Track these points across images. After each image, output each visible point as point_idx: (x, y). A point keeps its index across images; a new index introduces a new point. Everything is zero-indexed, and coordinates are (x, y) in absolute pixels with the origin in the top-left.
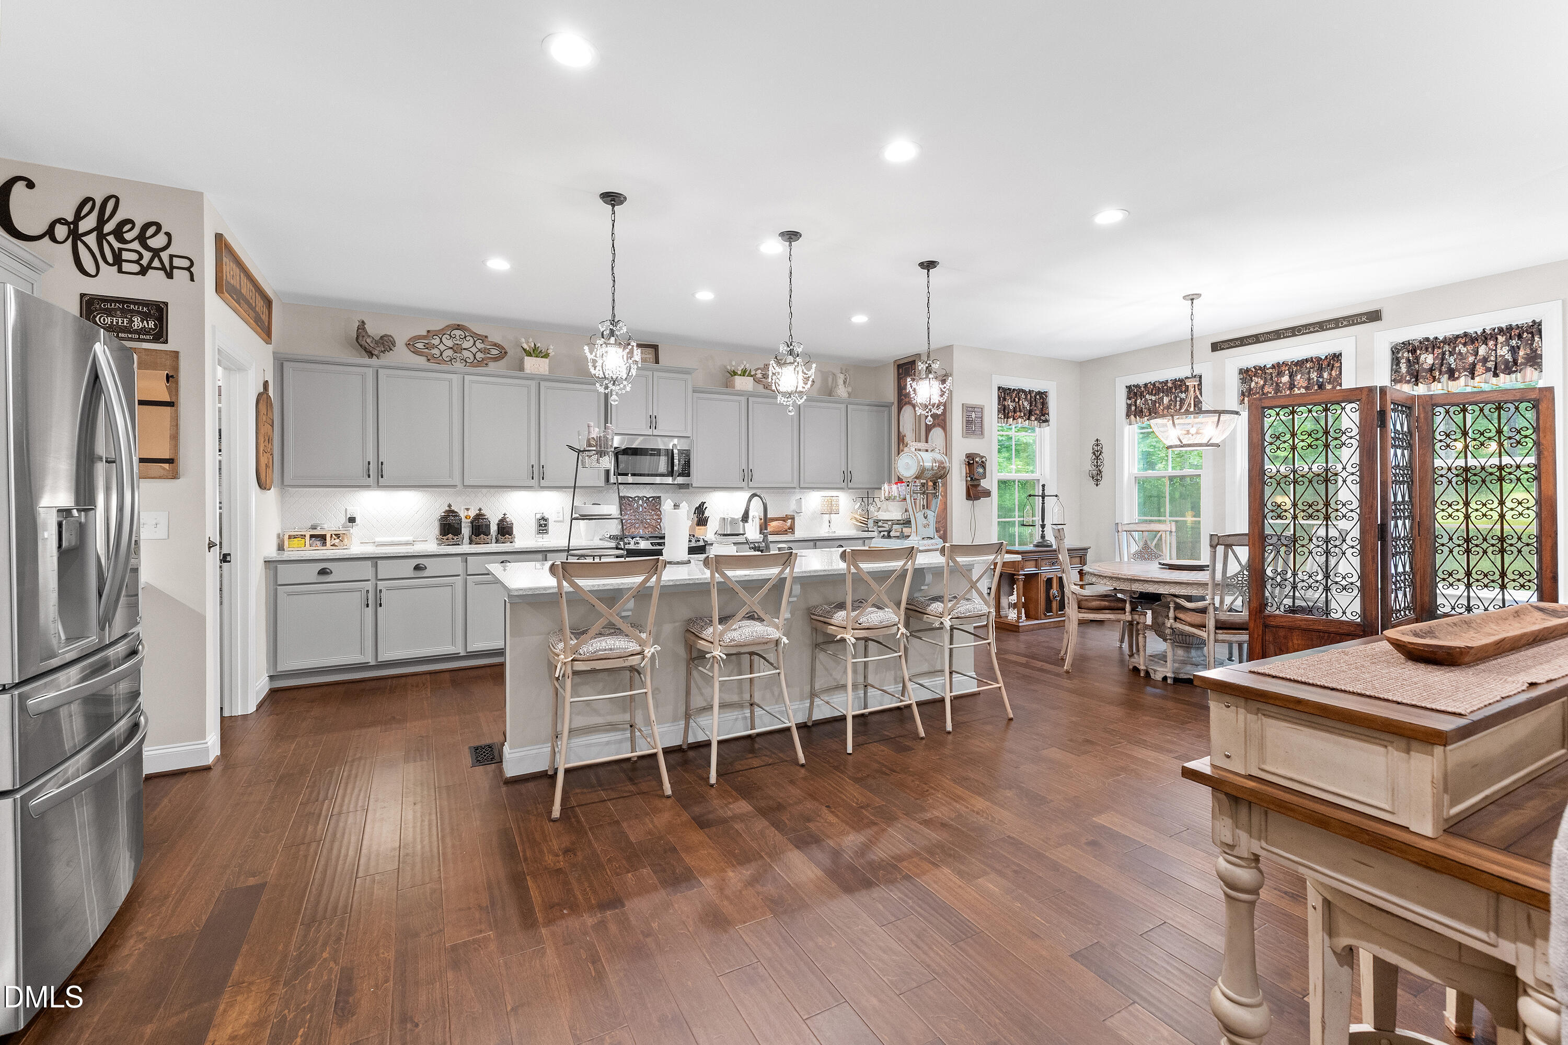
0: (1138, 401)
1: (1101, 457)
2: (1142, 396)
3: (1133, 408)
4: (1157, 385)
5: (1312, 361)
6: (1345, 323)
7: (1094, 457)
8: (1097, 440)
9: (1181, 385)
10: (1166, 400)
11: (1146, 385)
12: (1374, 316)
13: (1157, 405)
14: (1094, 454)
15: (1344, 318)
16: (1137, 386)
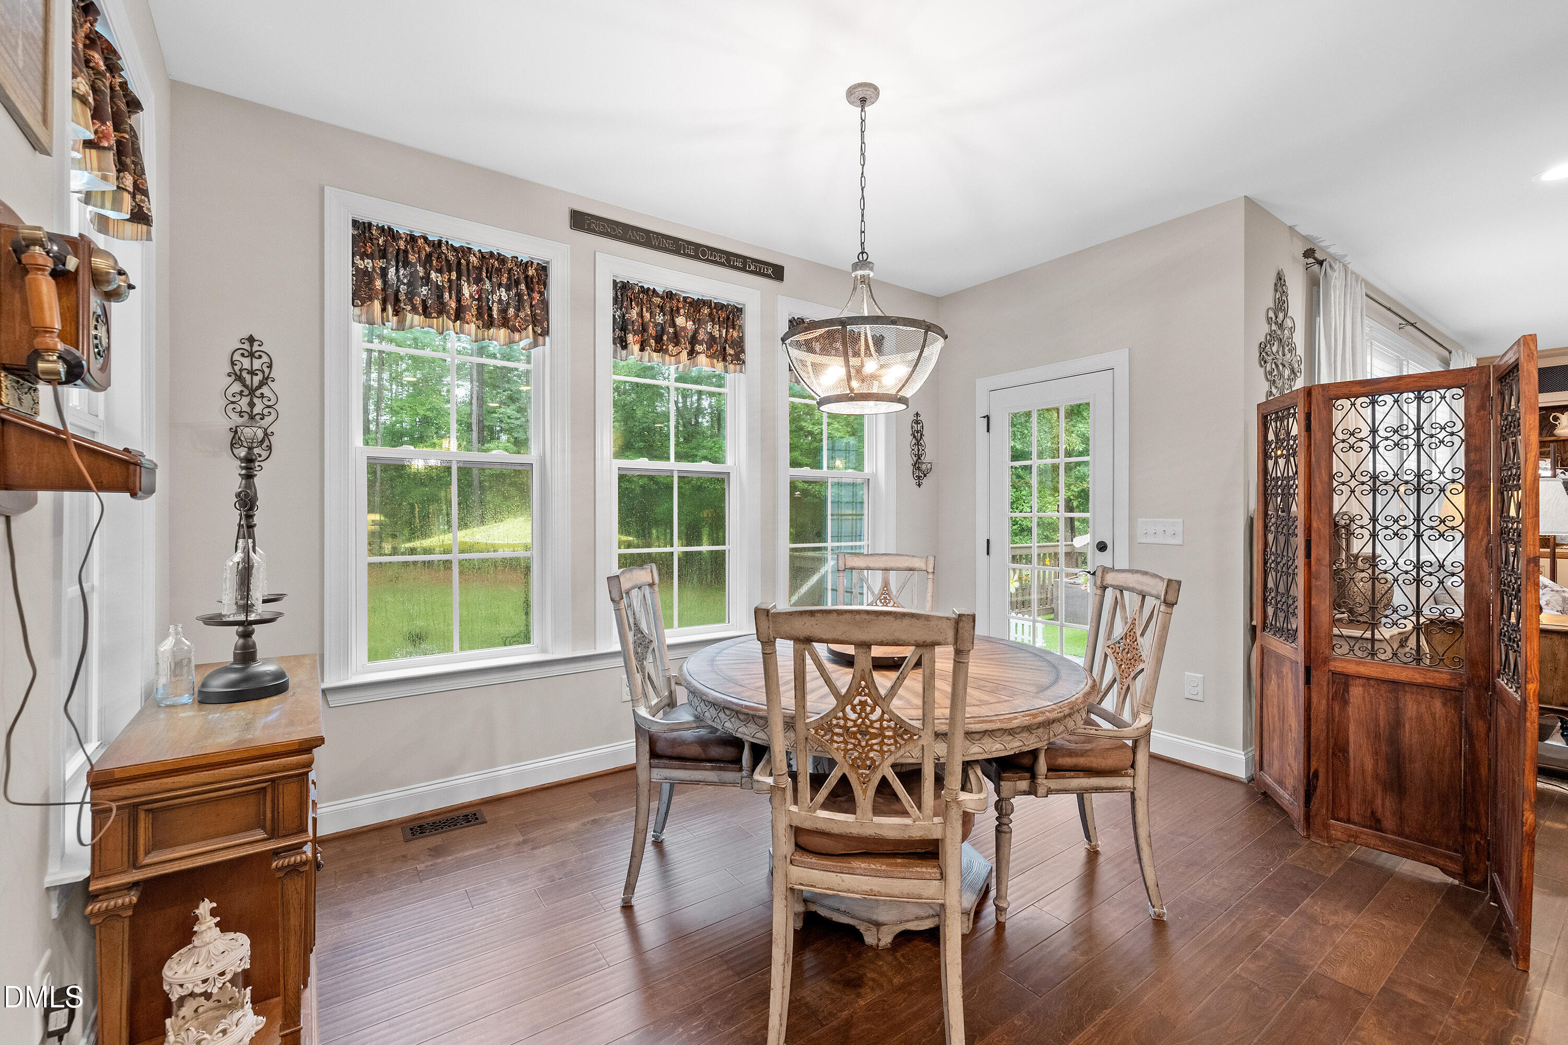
0: (392, 271)
1: (265, 390)
2: (402, 259)
3: (378, 284)
4: (444, 248)
5: (710, 307)
6: (752, 268)
7: (237, 387)
8: (251, 340)
9: (499, 270)
10: (466, 291)
11: (412, 239)
12: (777, 273)
13: (447, 295)
14: (239, 378)
15: (755, 261)
16: (389, 233)
